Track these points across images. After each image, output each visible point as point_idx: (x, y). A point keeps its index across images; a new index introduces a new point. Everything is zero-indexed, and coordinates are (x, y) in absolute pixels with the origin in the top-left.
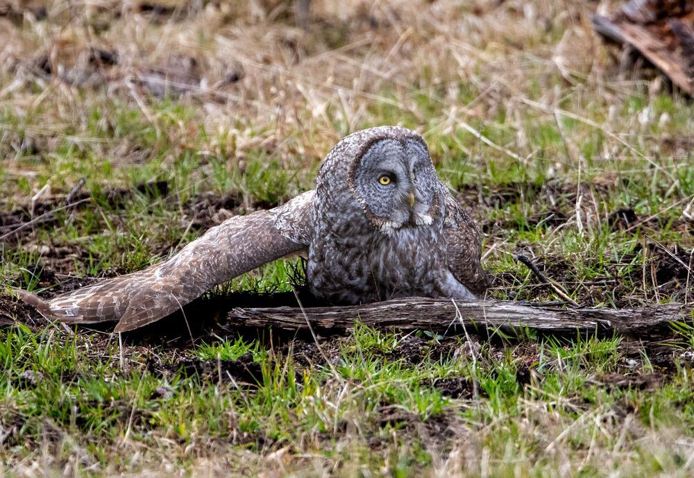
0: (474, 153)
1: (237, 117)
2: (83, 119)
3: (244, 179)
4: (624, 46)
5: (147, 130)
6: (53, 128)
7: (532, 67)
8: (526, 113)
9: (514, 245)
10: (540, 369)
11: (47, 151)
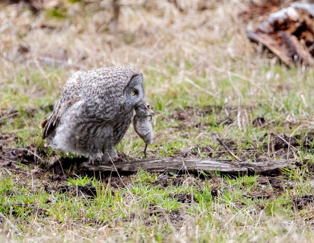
0: (192, 92)
2: (15, 77)
4: (259, 43)
5: (44, 82)
6: (1, 80)
7: (218, 53)
8: (216, 74)
9: (210, 134)
10: (222, 190)
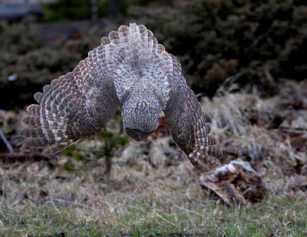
0: (161, 224)
1: (86, 212)
2: (38, 213)
3: (88, 232)
4: (208, 189)
5: (58, 217)
6: (28, 216)
7: (179, 196)
8: (177, 211)
11: (26, 223)
